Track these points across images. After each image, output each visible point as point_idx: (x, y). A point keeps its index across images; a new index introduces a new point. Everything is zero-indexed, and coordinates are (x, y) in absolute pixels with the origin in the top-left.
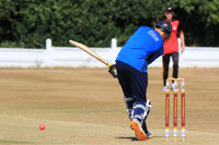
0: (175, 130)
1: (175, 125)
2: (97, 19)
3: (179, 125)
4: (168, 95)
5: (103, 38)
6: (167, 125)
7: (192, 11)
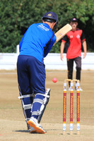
0: (71, 125)
1: (71, 120)
2: (4, 28)
3: (75, 120)
4: (65, 94)
5: (9, 45)
6: (64, 120)
7: (86, 21)
